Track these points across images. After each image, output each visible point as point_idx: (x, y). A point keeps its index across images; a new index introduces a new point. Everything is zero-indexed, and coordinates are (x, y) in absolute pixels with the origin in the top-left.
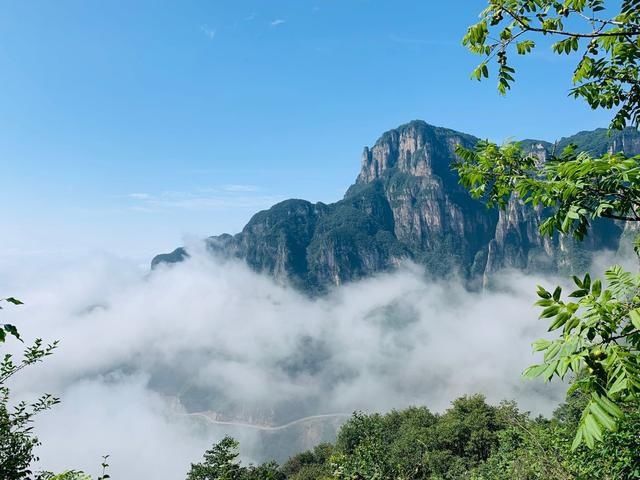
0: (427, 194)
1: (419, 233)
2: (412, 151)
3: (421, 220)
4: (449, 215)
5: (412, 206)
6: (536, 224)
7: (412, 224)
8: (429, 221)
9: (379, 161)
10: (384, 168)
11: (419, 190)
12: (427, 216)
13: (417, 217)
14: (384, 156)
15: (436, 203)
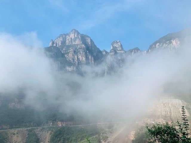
0: (80, 49)
1: (77, 63)
2: (73, 38)
3: (78, 58)
4: (88, 58)
5: (74, 53)
6: (120, 63)
7: (74, 60)
8: (81, 59)
9: (58, 43)
10: (60, 44)
11: (77, 48)
12: (80, 57)
13: (76, 57)
14: (60, 41)
15: (84, 53)
